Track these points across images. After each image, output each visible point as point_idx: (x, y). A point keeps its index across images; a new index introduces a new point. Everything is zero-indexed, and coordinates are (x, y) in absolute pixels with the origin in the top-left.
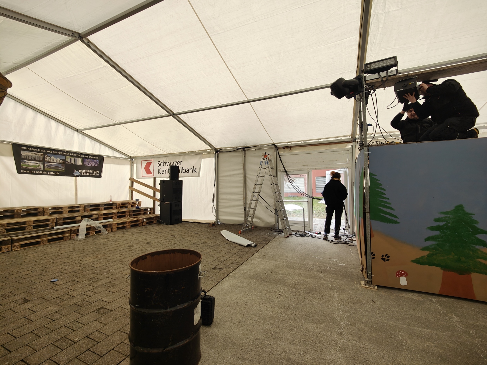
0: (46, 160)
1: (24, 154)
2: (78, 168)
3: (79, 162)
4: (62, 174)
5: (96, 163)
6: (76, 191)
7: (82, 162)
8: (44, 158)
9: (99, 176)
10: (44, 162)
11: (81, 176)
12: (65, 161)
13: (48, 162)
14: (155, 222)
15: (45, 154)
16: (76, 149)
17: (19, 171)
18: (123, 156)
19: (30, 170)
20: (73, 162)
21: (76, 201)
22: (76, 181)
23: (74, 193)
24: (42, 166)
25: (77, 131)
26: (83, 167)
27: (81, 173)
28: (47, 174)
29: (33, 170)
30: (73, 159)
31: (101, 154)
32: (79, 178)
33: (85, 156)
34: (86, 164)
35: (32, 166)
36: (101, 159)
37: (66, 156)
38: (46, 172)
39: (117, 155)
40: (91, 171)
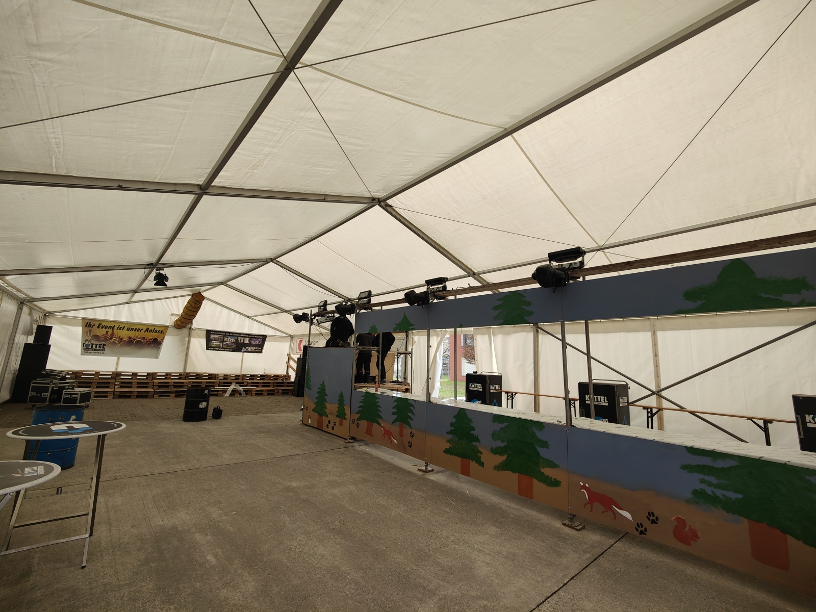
0: (225, 340)
1: (212, 336)
2: (245, 345)
3: (247, 341)
4: (234, 350)
5: (260, 342)
6: (242, 364)
7: (249, 341)
8: (224, 339)
9: (260, 352)
10: (223, 341)
11: (247, 352)
12: (237, 340)
13: (226, 341)
14: (289, 394)
15: (224, 336)
16: (245, 331)
17: (207, 349)
18: (285, 335)
19: (214, 347)
20: (242, 341)
21: (241, 371)
22: (243, 356)
23: (240, 364)
24: (221, 344)
25: (248, 317)
26: (249, 345)
27: (247, 349)
28: (224, 351)
29: (216, 347)
30: (242, 339)
31: (265, 334)
32: (245, 354)
33: (251, 337)
34: (253, 342)
35: (216, 345)
36: (264, 338)
37: (238, 336)
38: (224, 349)
39: (279, 334)
40: (255, 348)
